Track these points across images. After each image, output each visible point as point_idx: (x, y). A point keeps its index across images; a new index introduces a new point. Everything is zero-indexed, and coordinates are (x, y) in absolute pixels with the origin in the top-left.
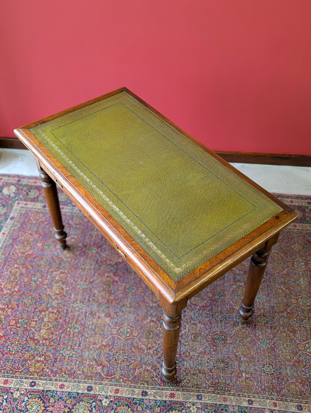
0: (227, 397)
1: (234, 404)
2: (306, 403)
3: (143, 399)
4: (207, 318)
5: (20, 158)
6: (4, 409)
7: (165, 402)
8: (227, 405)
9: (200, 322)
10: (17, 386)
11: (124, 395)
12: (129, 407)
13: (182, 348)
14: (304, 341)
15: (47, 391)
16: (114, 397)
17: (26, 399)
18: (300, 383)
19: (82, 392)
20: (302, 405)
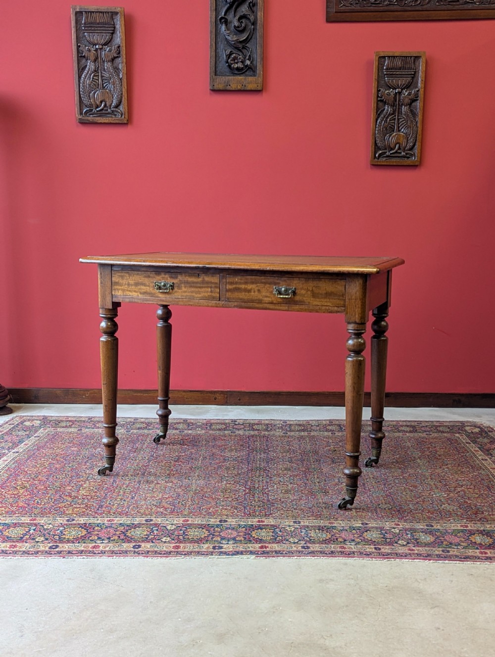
0: (334, 522)
1: (343, 525)
2: (437, 523)
3: (222, 525)
4: (300, 481)
5: (45, 408)
6: (31, 535)
7: (252, 525)
8: (335, 527)
9: (291, 483)
10: (50, 522)
11: (196, 522)
12: (203, 529)
13: (270, 497)
14: (427, 491)
15: (89, 524)
16: (183, 524)
17: (61, 528)
18: (428, 513)
19: (138, 523)
20: (433, 524)
